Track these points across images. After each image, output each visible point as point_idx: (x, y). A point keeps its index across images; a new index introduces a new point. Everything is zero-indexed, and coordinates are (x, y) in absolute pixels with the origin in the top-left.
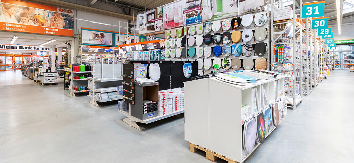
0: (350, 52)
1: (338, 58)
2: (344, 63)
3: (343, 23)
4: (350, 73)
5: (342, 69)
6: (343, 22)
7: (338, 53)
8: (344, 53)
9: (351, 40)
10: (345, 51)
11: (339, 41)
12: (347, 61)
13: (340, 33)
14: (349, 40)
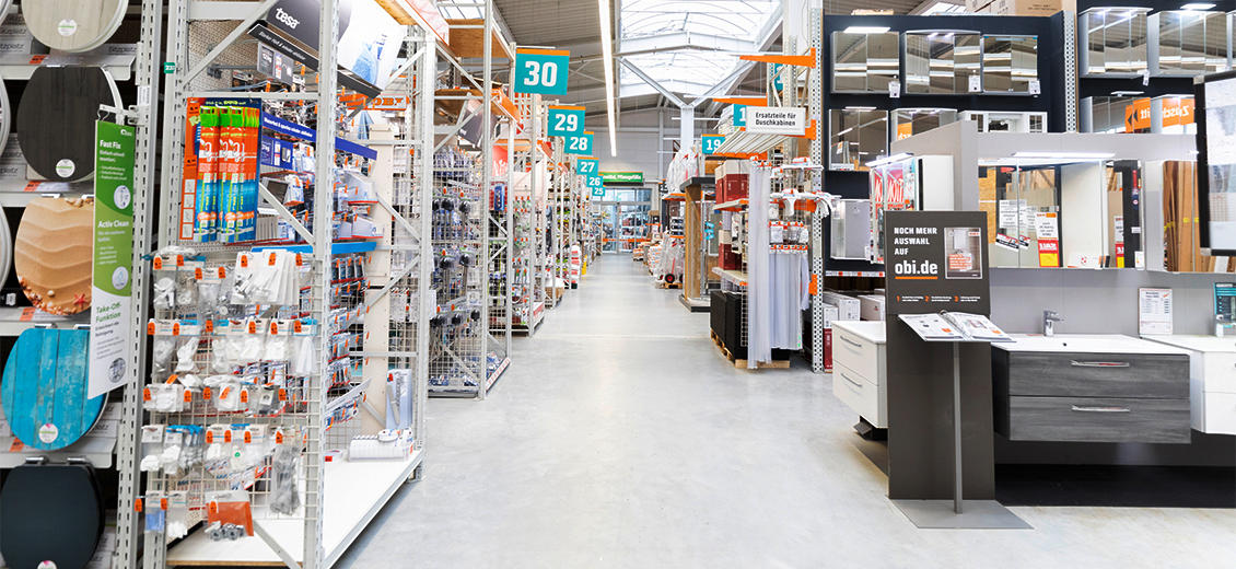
0: (633, 207)
1: (610, 222)
2: (621, 236)
3: (621, 126)
4: (632, 266)
5: (618, 254)
6: (620, 124)
7: (610, 209)
8: (624, 208)
9: (636, 174)
10: (625, 203)
11: (613, 174)
12: (628, 230)
13: (614, 153)
14: (631, 174)
